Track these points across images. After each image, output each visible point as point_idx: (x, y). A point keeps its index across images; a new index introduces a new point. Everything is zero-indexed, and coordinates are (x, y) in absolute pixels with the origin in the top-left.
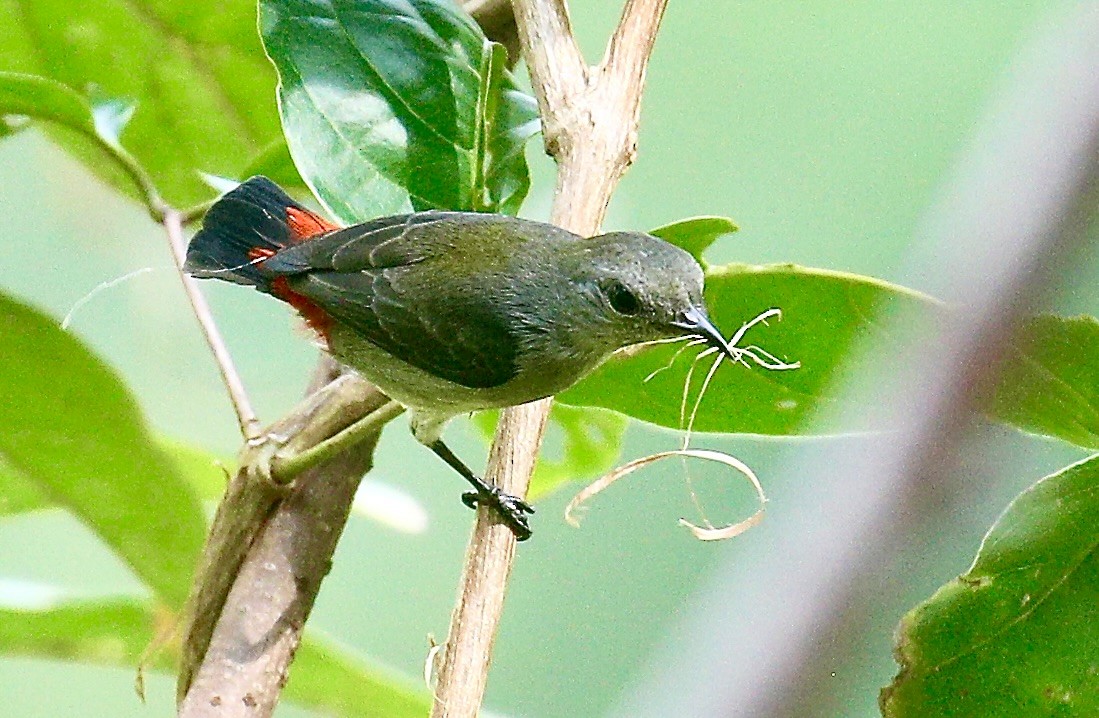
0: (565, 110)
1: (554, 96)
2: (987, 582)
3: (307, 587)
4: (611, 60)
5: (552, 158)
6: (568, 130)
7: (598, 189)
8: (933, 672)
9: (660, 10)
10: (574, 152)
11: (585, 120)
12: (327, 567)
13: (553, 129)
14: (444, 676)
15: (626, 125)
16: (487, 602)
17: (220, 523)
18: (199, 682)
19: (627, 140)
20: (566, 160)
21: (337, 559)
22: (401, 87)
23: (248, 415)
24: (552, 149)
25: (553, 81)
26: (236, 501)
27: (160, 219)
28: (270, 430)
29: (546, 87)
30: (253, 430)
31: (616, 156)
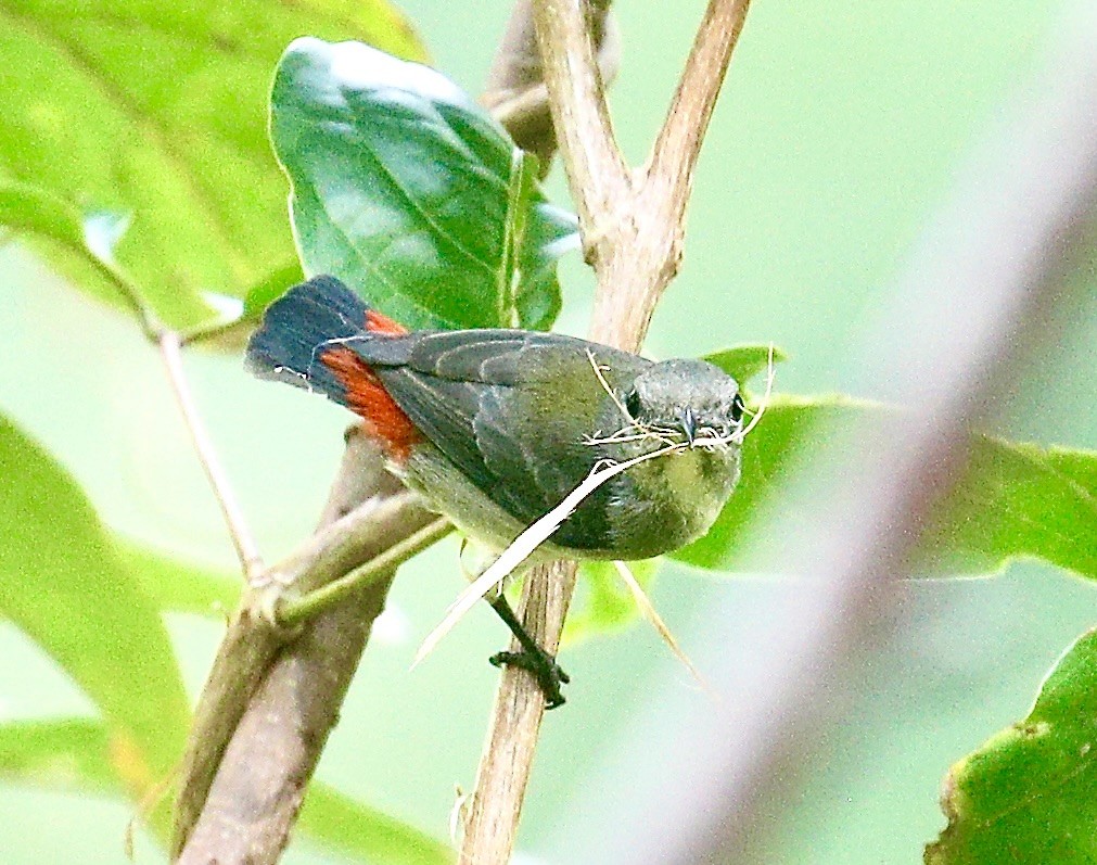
0: (606, 214)
1: (594, 201)
2: (1043, 728)
3: (313, 741)
4: (656, 161)
5: (591, 268)
6: (610, 237)
7: (641, 302)
8: (984, 827)
9: (710, 108)
10: (616, 261)
11: (627, 227)
12: (332, 719)
13: (593, 236)
14: (471, 829)
15: (671, 232)
16: (518, 748)
17: (220, 671)
18: (194, 843)
19: (673, 248)
20: (606, 269)
21: (344, 711)
22: (423, 200)
23: (250, 554)
24: (591, 258)
25: (593, 184)
26: (238, 647)
27: (156, 339)
28: (274, 570)
29: (585, 190)
30: (255, 570)
31: (661, 266)
